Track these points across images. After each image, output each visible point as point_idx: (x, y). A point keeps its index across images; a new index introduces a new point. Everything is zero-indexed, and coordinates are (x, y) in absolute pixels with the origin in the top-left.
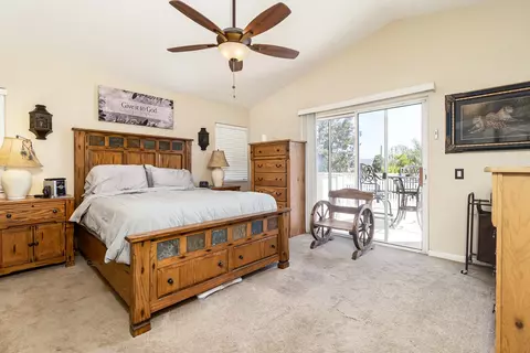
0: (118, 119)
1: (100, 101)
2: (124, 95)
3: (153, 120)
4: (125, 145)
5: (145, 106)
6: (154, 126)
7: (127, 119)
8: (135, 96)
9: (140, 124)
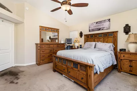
0: (93, 30)
1: (89, 27)
2: (94, 24)
3: (102, 28)
4: (94, 37)
5: (100, 24)
6: (102, 30)
7: (95, 30)
8: (97, 22)
9: (98, 30)
